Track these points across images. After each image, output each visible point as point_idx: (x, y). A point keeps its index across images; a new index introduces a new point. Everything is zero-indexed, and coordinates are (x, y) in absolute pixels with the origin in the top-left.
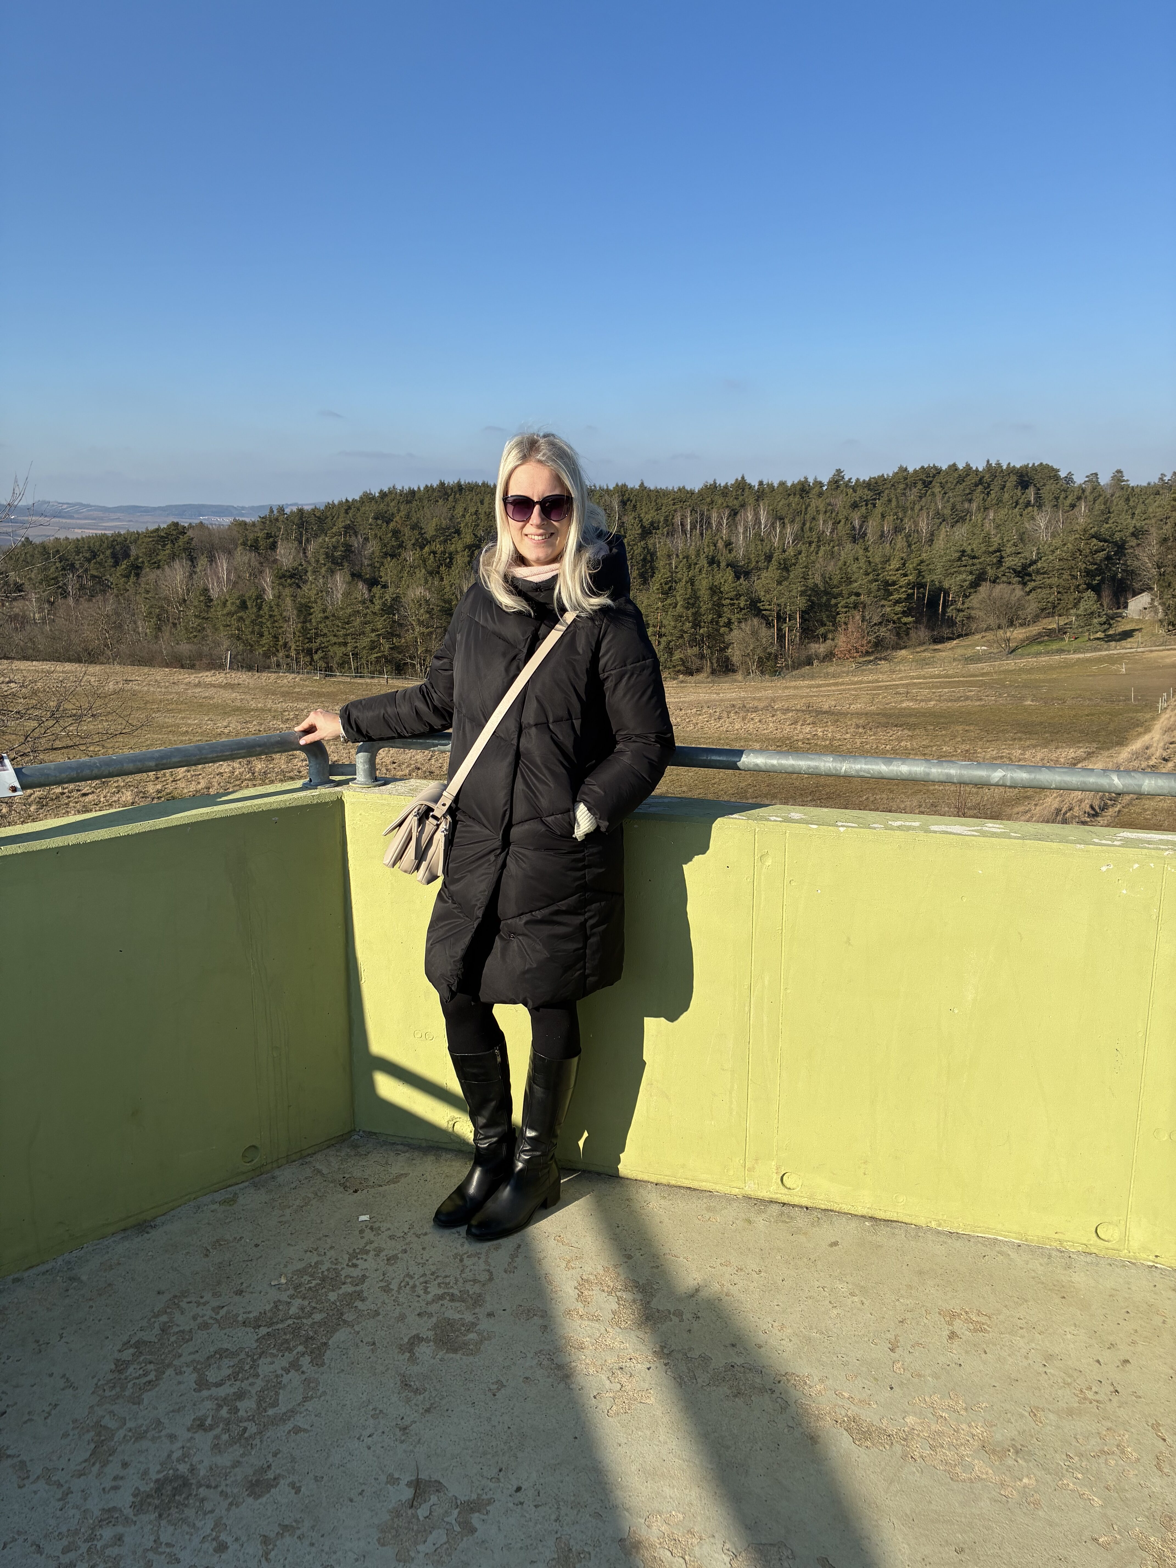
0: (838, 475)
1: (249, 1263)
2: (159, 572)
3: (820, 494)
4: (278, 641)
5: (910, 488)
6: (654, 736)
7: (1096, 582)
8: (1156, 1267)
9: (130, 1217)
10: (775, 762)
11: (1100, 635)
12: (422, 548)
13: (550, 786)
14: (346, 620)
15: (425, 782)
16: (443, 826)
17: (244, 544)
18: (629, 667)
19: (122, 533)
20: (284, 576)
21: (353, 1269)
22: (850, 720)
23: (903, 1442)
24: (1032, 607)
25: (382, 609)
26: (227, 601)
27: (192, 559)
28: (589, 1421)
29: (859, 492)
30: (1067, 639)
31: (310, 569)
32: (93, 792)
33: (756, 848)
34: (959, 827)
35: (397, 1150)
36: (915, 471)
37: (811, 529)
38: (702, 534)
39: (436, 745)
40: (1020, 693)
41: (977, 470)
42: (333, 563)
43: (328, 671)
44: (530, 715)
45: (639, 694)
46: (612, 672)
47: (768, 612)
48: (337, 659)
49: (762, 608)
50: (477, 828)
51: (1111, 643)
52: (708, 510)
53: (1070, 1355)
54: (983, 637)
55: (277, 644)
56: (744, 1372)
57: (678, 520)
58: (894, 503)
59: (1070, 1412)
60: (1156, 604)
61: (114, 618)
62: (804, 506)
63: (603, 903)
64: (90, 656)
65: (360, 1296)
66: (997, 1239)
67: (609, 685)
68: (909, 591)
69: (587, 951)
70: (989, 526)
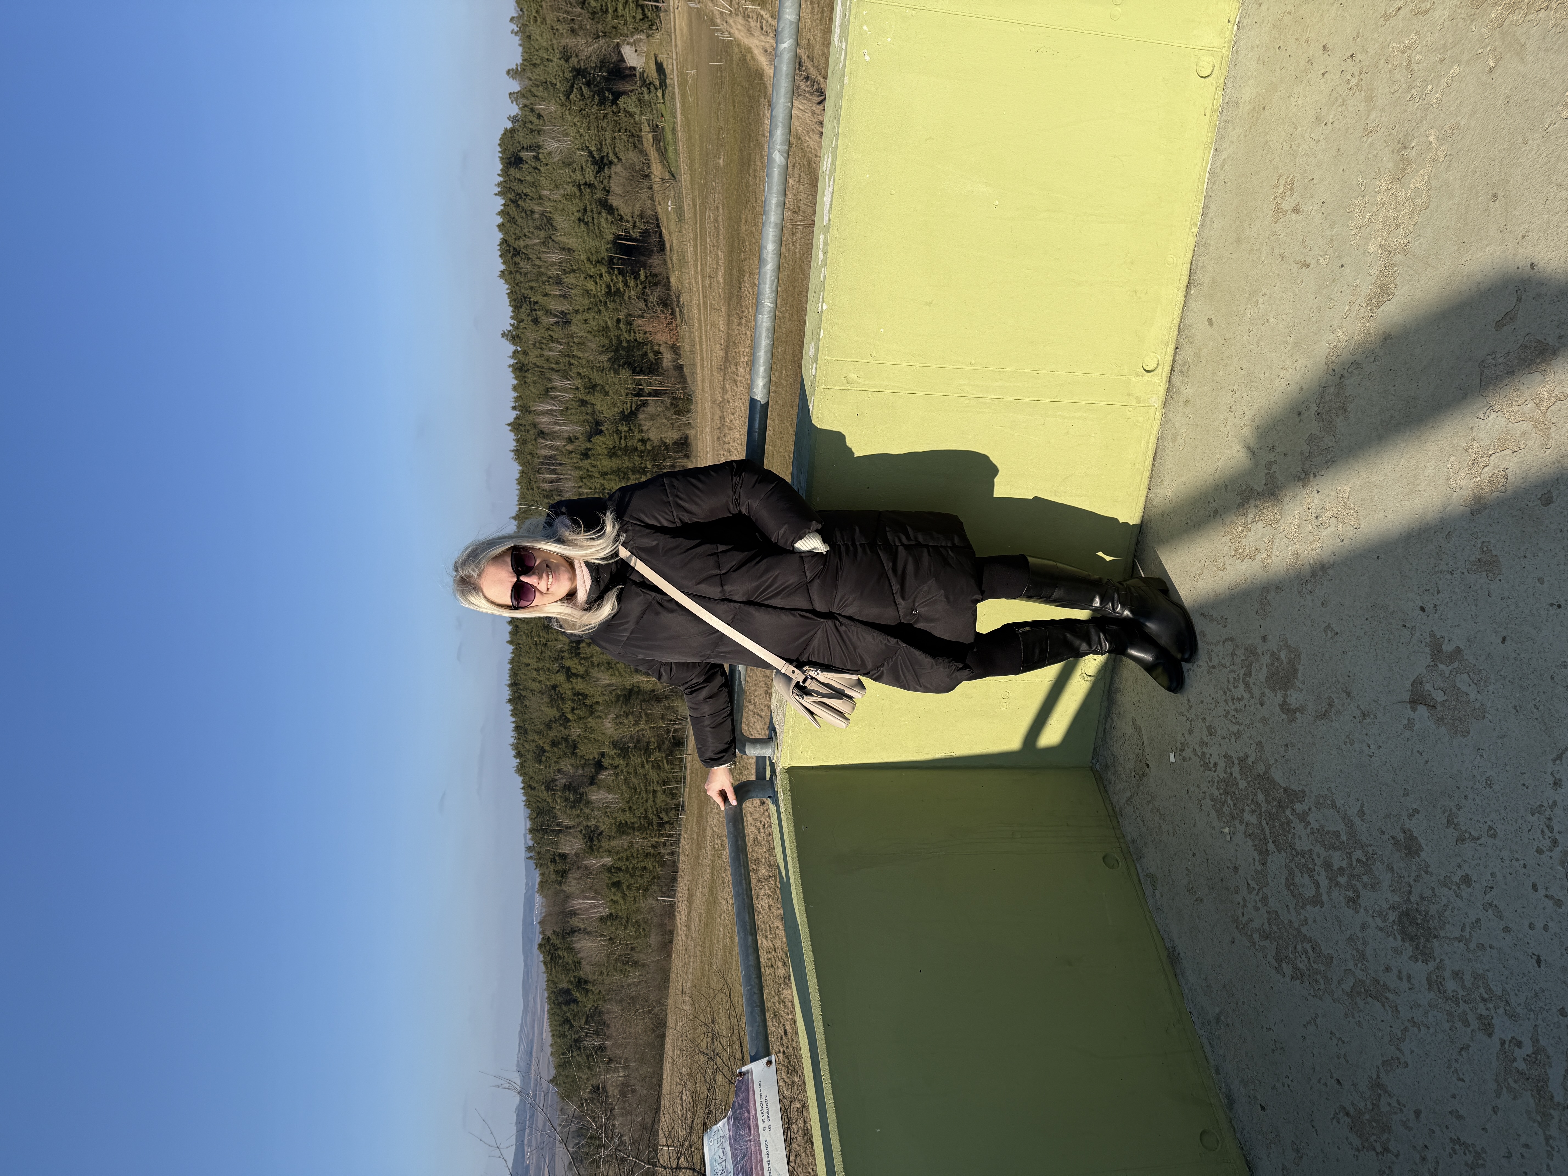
0: (507, 336)
1: (1210, 862)
2: (584, 963)
3: (525, 353)
4: (650, 853)
5: (520, 268)
6: (734, 478)
7: (610, 96)
8: (1239, 22)
9: (1164, 970)
10: (762, 369)
11: (659, 93)
12: (568, 720)
13: (778, 574)
14: (633, 791)
15: (774, 695)
16: (813, 673)
17: (560, 883)
18: (671, 499)
19: (547, 995)
20: (591, 847)
21: (1218, 767)
22: (734, 331)
23: (1392, 254)
24: (631, 156)
25: (624, 758)
26: (612, 900)
27: (573, 931)
28: (1363, 546)
29: (523, 316)
30: (663, 124)
31: (585, 823)
32: (784, 1025)
33: (841, 388)
34: (825, 197)
35: (1111, 729)
36: (504, 263)
37: (557, 363)
38: (561, 464)
39: (740, 682)
40: (712, 170)
41: (504, 205)
42: (580, 802)
43: (679, 808)
44: (713, 591)
45: (697, 491)
46: (675, 514)
47: (634, 405)
48: (668, 800)
49: (629, 411)
50: (815, 642)
51: (668, 83)
52: (538, 458)
53: (1317, 101)
54: (660, 204)
55: (654, 854)
56: (1324, 403)
57: (547, 486)
58: (534, 284)
59: (1370, 99)
60: (632, 40)
61: (625, 1004)
62: (536, 369)
63: (888, 529)
64: (659, 1028)
65: (1242, 760)
66: (1210, 171)
67: (686, 518)
68: (616, 272)
69: (931, 544)
70: (557, 195)
